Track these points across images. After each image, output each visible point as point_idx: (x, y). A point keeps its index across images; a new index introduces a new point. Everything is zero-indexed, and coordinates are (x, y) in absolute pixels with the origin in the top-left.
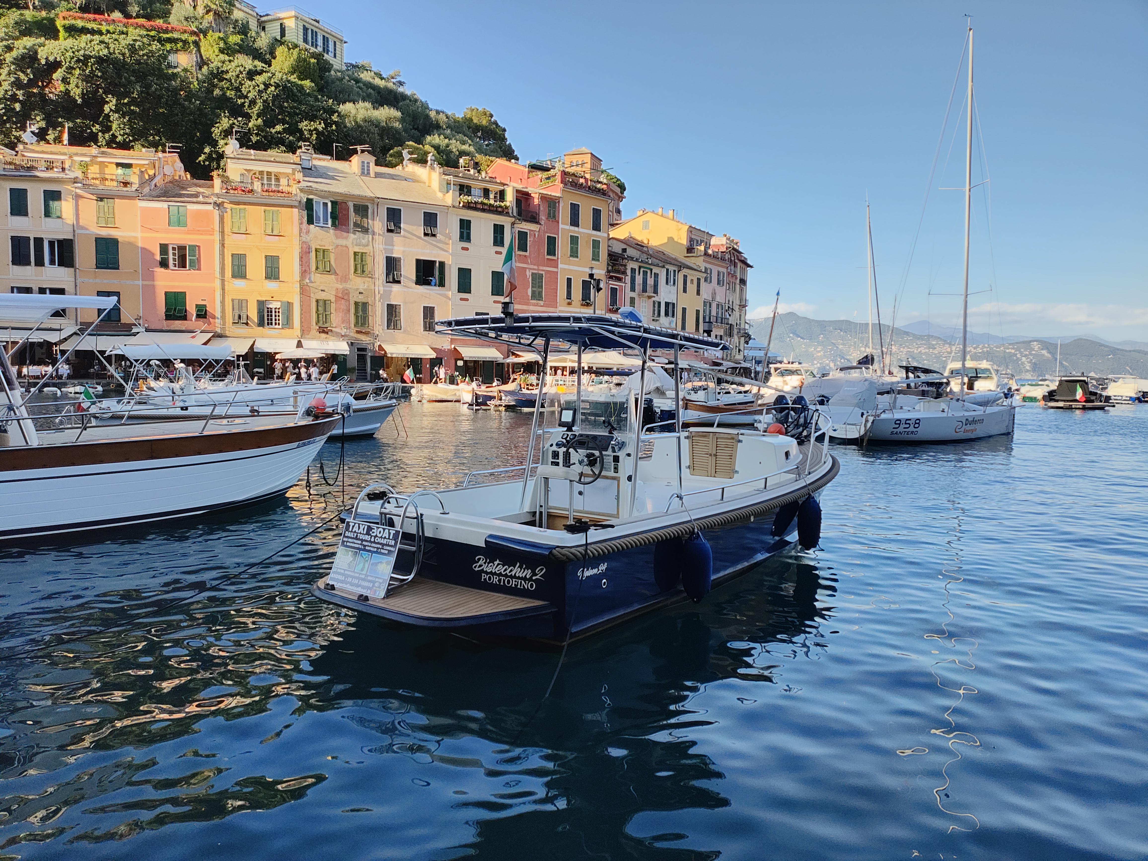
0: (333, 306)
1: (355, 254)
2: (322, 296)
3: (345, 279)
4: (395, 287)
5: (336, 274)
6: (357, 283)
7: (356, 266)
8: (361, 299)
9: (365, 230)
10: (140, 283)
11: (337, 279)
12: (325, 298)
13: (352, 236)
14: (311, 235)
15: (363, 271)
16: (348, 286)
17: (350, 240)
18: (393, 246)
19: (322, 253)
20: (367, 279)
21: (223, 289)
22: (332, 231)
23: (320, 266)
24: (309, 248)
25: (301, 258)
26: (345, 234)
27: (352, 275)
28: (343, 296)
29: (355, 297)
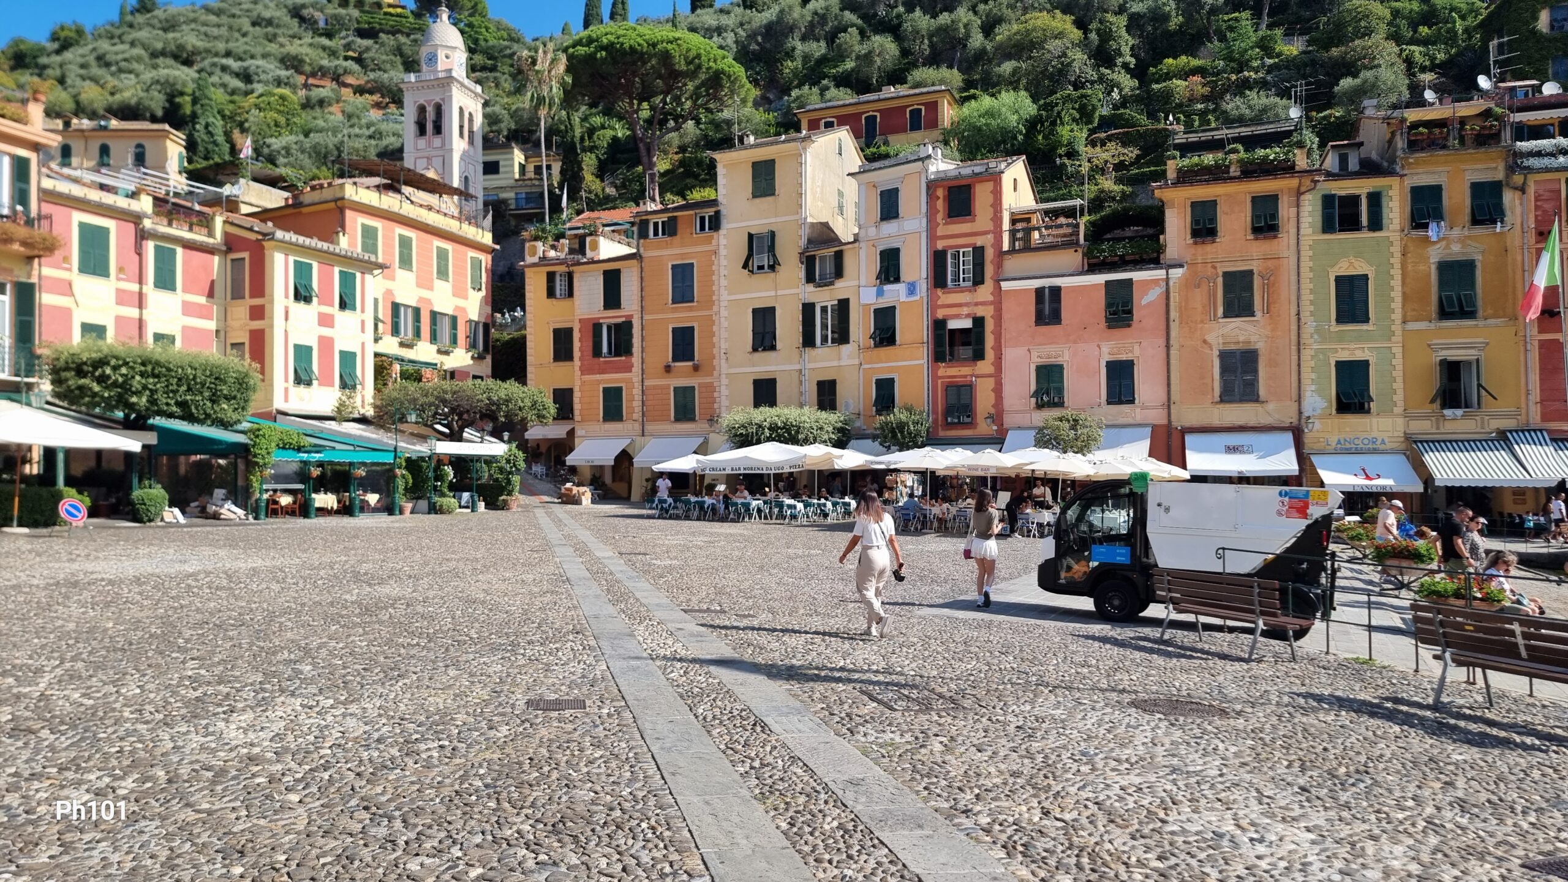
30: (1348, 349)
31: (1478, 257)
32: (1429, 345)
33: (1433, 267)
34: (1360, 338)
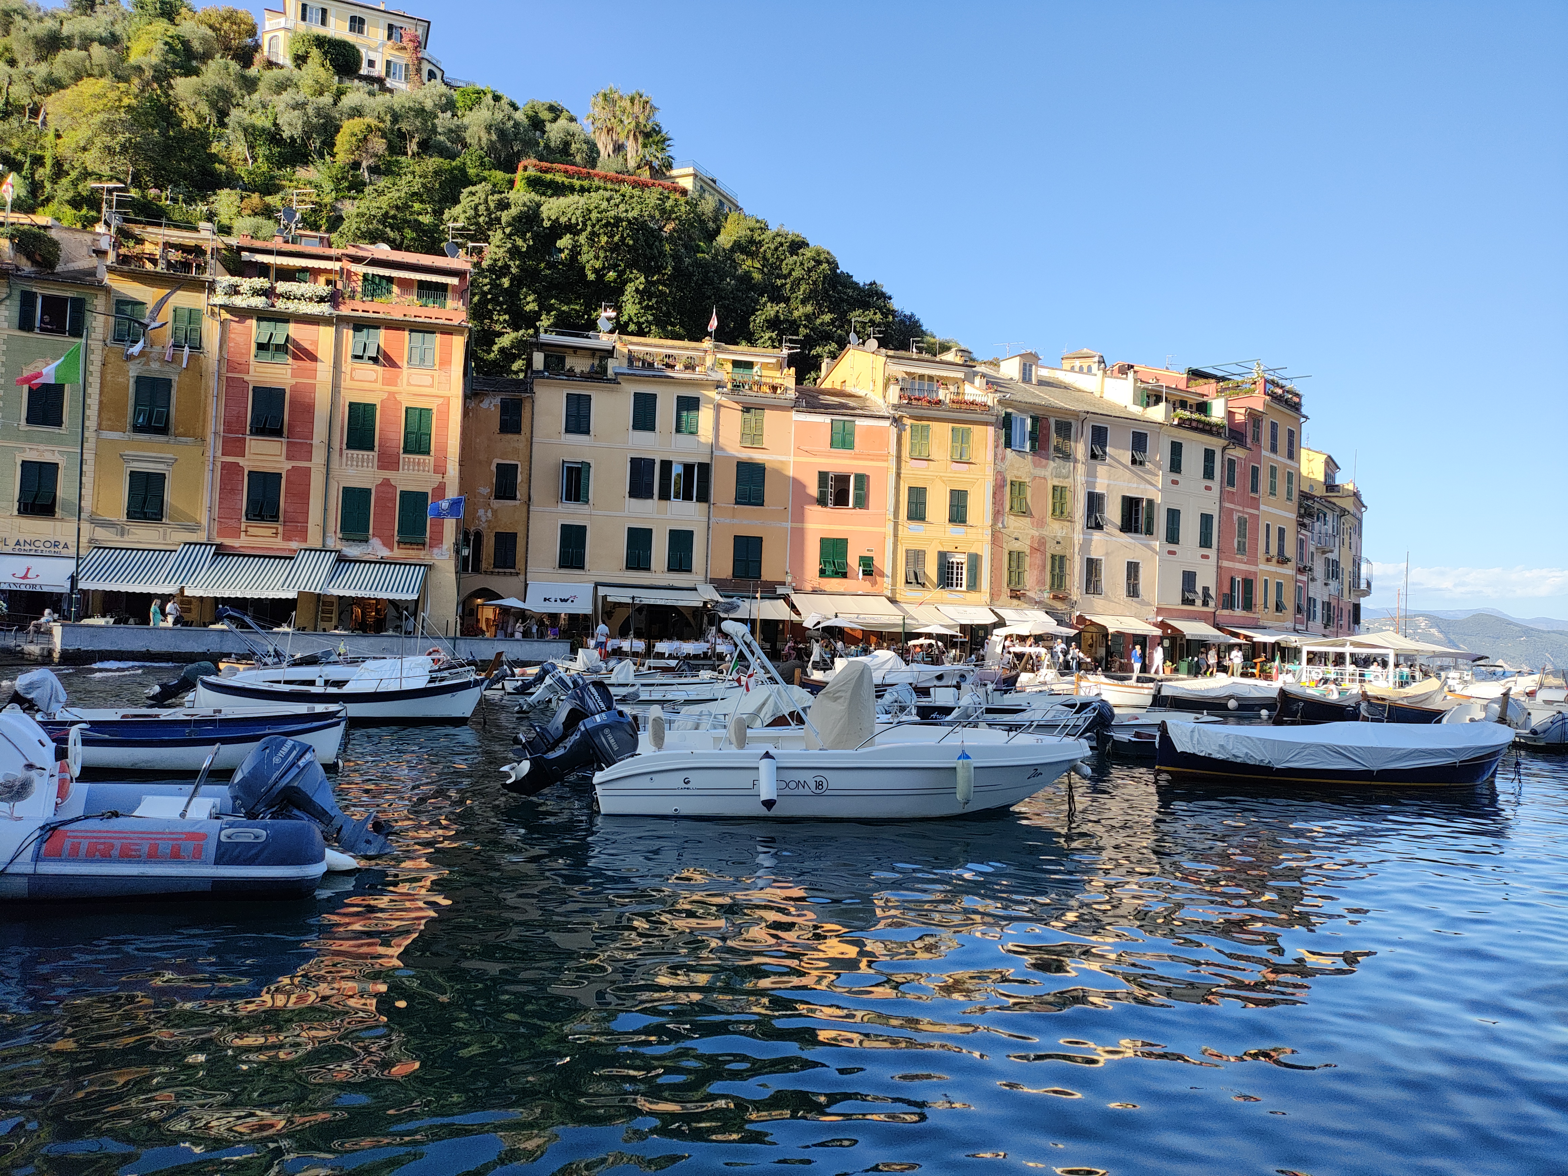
0: (1027, 559)
1: (1054, 488)
2: (1016, 546)
3: (1041, 524)
4: (1097, 535)
5: (1031, 515)
6: (1056, 528)
7: (1054, 504)
8: (1058, 550)
9: (1067, 456)
10: (789, 525)
11: (1033, 523)
12: (1020, 550)
13: (1052, 464)
14: (1007, 463)
15: (1062, 513)
16: (1045, 532)
17: (1050, 470)
18: (1096, 477)
19: (1018, 487)
20: (1066, 523)
21: (896, 535)
22: (1029, 457)
23: (1016, 506)
24: (1004, 480)
25: (994, 494)
26: (1044, 461)
27: (1049, 519)
28: (1039, 546)
29: (1052, 549)
30: (37, 450)
31: (175, 378)
32: (121, 456)
33: (132, 381)
34: (50, 441)
